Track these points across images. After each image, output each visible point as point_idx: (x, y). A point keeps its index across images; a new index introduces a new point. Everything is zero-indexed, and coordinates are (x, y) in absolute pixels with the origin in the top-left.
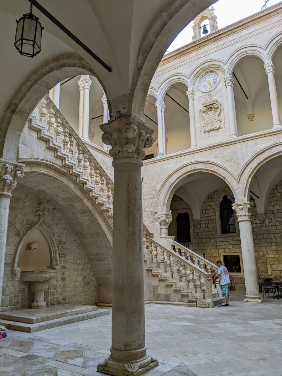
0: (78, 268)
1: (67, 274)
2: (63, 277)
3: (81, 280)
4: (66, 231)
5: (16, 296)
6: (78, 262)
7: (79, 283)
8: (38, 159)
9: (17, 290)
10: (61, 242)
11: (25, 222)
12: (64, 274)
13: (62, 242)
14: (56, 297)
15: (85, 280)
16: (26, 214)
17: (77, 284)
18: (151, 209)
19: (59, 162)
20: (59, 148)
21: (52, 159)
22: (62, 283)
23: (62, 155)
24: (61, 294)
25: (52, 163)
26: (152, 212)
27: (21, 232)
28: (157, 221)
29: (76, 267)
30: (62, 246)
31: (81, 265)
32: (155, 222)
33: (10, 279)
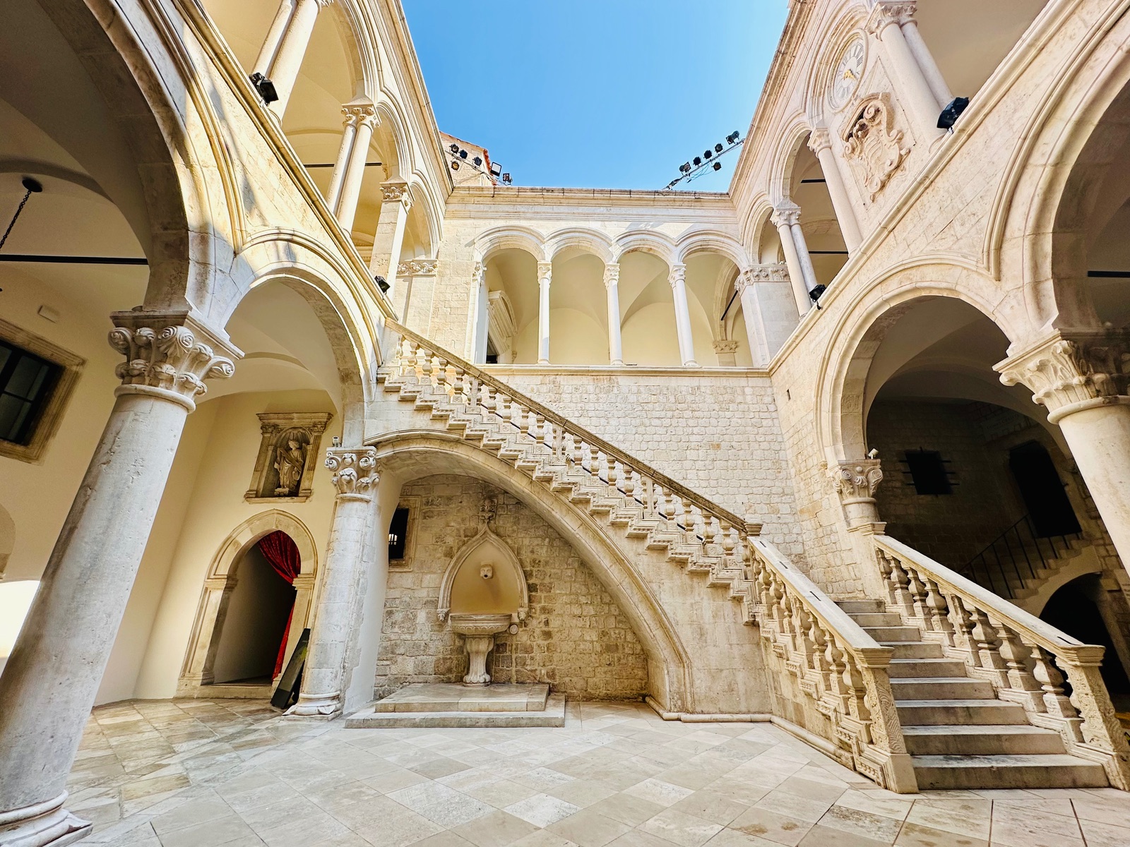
0: (584, 614)
1: (555, 624)
2: (546, 629)
3: (595, 638)
4: (547, 540)
5: (446, 659)
6: (583, 600)
7: (588, 644)
8: (400, 432)
9: (449, 648)
10: (537, 562)
11: (462, 532)
12: (547, 623)
13: (539, 561)
14: (528, 668)
15: (605, 639)
16: (463, 520)
17: (582, 646)
19: (440, 426)
20: (434, 403)
21: (425, 424)
22: (546, 643)
23: (442, 413)
24: (542, 664)
25: (427, 430)
27: (455, 550)
28: (831, 486)
29: (577, 611)
30: (541, 568)
31: (591, 607)
32: (828, 492)
33: (436, 628)
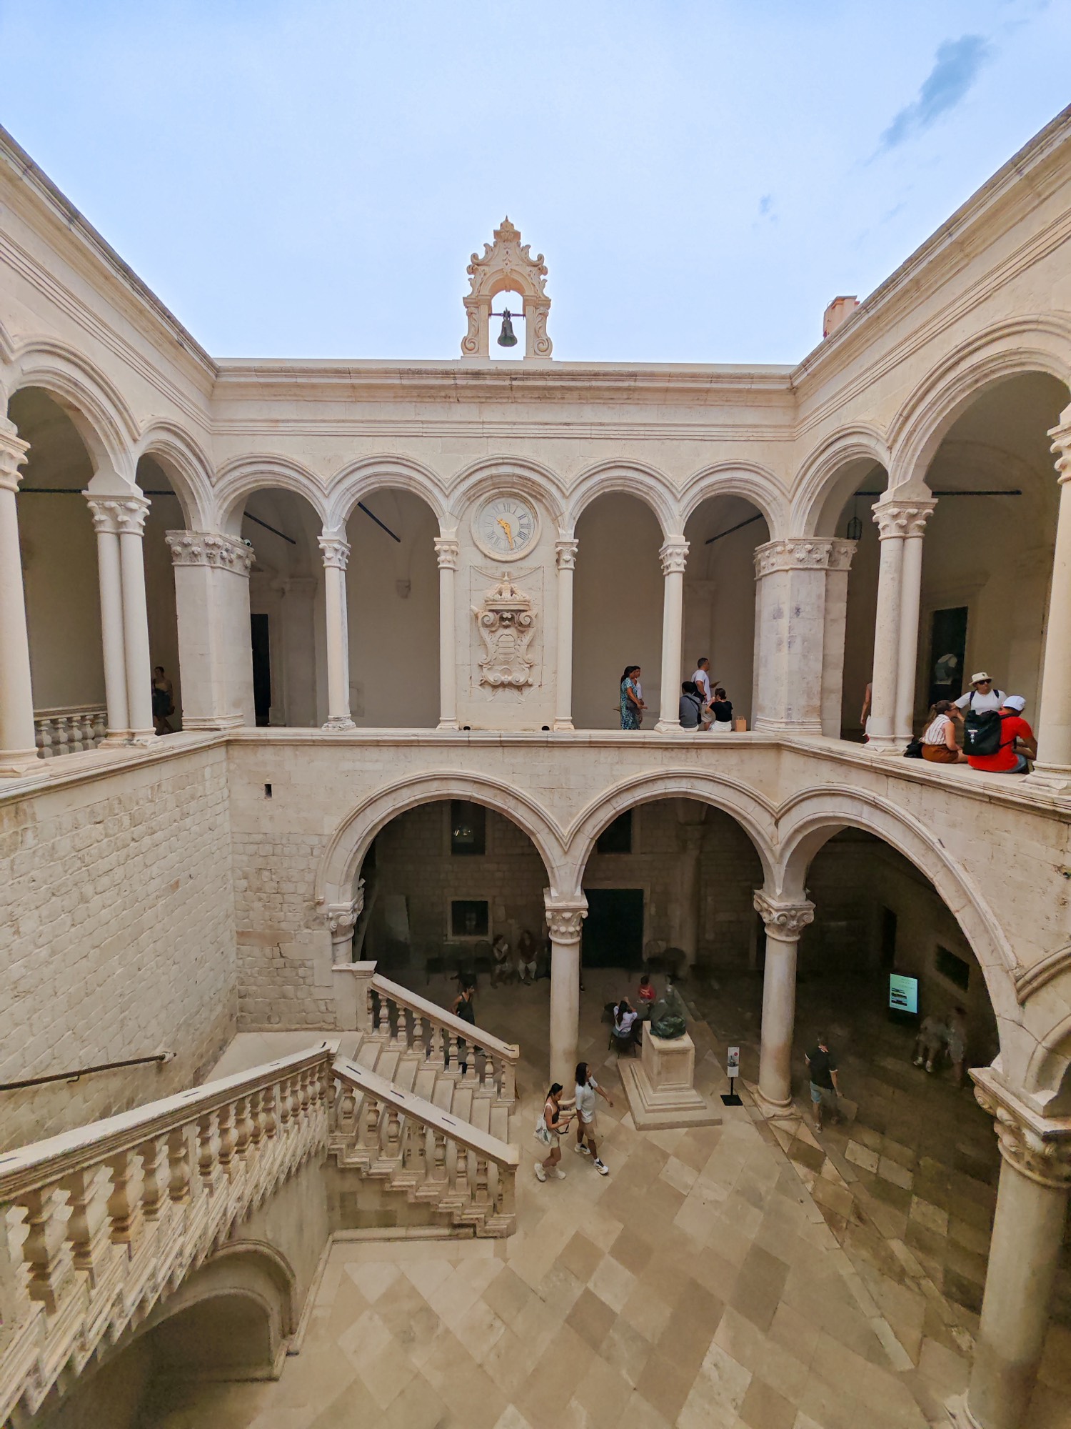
18: (302, 888)
26: (306, 899)
28: (323, 924)
32: (316, 927)
